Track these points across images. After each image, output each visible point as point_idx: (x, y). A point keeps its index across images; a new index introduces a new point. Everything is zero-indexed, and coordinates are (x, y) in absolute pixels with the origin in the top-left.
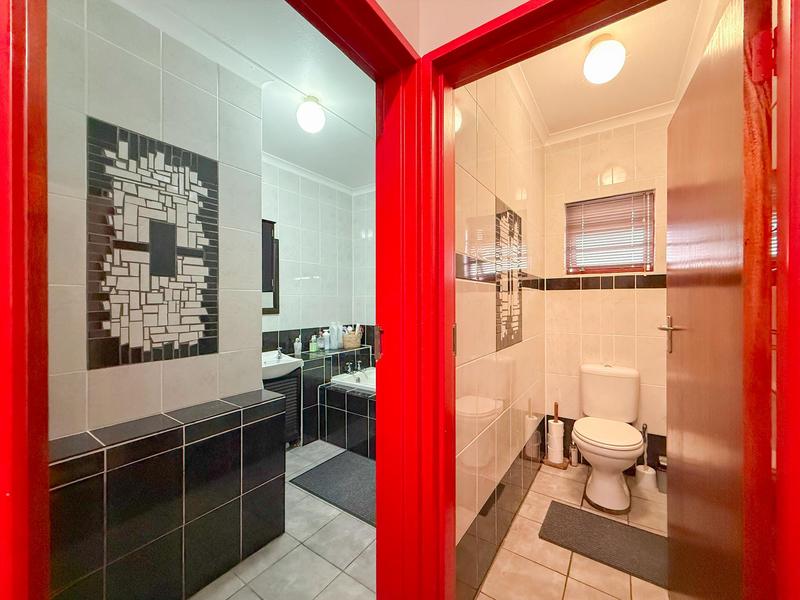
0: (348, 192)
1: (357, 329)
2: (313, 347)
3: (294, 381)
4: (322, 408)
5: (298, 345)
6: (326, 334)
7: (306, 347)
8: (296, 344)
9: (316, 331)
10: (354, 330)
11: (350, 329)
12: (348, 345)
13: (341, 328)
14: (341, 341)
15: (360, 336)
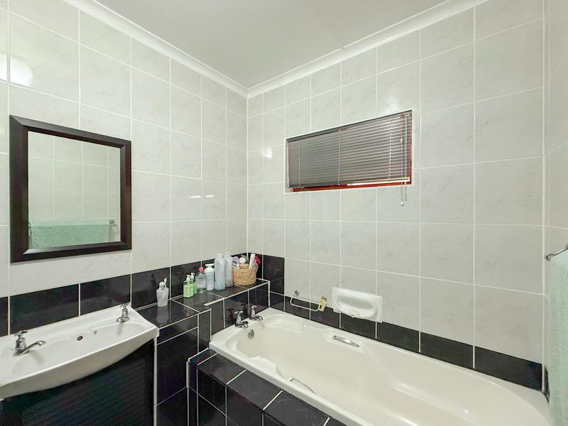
0: (240, 92)
1: (251, 261)
2: (188, 291)
3: (140, 365)
4: (193, 395)
5: (163, 293)
6: (209, 269)
7: (177, 290)
8: (159, 291)
9: (196, 268)
10: (248, 262)
11: (243, 260)
12: (239, 282)
13: (230, 260)
14: (229, 277)
15: (256, 269)
